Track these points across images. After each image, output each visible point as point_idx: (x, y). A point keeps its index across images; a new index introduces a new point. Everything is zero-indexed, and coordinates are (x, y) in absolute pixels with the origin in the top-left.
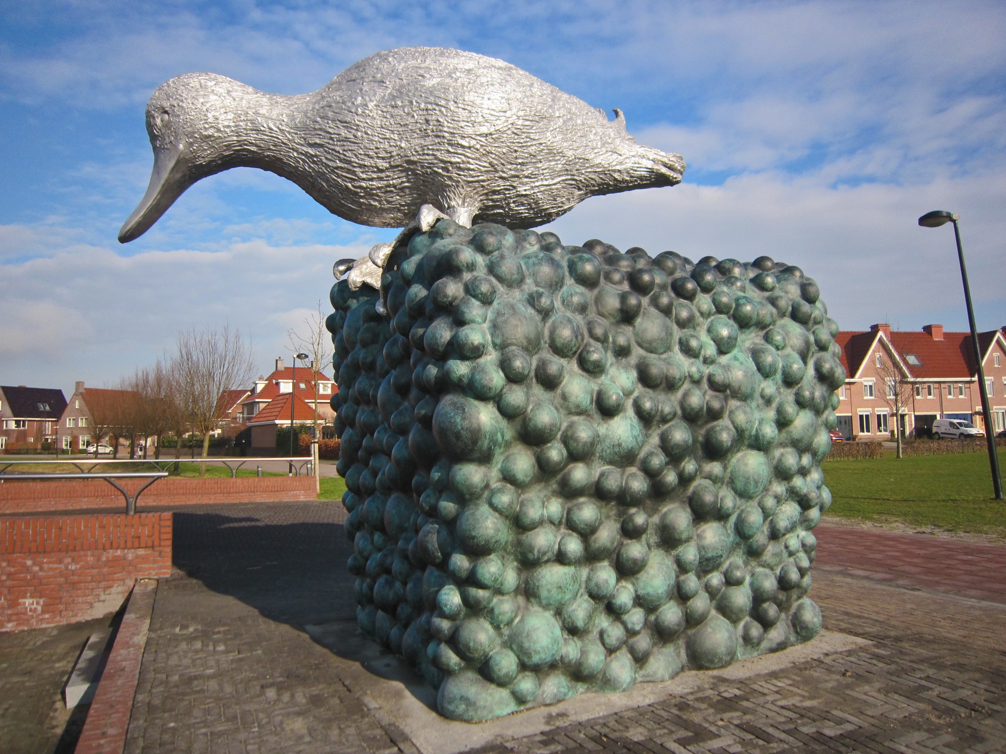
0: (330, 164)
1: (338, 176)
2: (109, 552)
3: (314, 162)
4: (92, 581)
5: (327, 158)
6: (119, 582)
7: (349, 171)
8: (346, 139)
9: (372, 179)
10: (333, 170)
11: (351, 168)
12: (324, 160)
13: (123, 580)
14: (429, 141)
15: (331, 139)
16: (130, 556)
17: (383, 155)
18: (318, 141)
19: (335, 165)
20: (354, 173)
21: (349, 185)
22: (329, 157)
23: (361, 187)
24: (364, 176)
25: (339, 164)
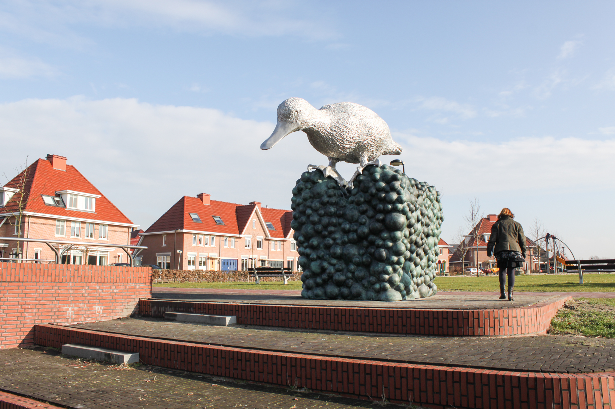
0: (337, 137)
1: (338, 141)
2: (129, 284)
3: (331, 135)
4: (123, 299)
5: (336, 135)
6: (133, 299)
7: (342, 141)
8: (345, 132)
9: (347, 144)
10: (337, 139)
11: (343, 140)
12: (335, 136)
13: (134, 299)
14: (367, 137)
15: (340, 130)
16: (137, 287)
17: (354, 138)
18: (335, 130)
19: (338, 138)
20: (343, 142)
21: (340, 145)
22: (337, 135)
23: (343, 146)
24: (346, 143)
25: (340, 138)
